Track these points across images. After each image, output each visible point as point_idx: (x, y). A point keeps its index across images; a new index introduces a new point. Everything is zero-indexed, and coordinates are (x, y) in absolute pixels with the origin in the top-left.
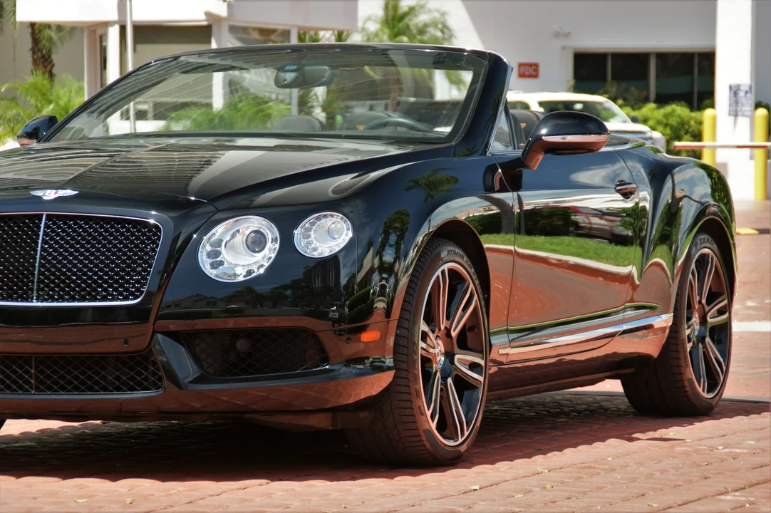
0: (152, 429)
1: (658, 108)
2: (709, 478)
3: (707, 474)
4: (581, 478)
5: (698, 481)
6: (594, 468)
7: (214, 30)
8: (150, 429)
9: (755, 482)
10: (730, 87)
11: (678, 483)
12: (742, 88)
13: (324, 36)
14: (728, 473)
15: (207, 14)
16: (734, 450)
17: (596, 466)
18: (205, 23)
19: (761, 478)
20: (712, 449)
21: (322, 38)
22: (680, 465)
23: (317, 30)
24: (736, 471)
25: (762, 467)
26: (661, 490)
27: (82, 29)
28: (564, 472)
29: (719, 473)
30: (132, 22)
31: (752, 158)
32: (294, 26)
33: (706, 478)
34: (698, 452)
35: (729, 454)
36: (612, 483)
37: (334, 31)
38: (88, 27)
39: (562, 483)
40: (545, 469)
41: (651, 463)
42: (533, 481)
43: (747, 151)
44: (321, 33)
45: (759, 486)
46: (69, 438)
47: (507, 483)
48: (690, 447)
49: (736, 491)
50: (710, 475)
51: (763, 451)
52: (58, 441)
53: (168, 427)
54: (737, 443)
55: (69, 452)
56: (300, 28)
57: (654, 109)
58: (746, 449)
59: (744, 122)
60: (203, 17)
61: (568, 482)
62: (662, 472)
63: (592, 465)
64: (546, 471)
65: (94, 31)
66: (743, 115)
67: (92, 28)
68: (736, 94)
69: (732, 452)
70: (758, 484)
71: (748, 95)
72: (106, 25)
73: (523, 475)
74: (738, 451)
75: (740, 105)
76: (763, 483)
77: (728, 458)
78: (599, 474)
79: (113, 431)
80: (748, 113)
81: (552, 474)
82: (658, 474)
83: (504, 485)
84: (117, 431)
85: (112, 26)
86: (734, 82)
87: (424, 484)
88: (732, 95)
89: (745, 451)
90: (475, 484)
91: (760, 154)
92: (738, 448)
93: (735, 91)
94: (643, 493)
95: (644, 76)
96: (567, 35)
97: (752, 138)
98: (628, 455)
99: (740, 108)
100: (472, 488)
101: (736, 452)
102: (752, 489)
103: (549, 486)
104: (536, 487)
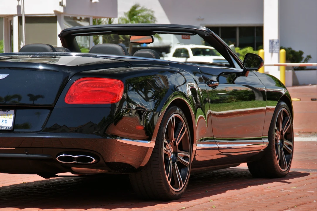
0: (44, 185)
1: (240, 49)
2: (280, 203)
3: (279, 201)
4: (227, 203)
5: (275, 204)
6: (232, 199)
7: (58, 18)
8: (43, 185)
9: (299, 204)
10: (270, 41)
11: (267, 205)
12: (275, 41)
13: (103, 20)
14: (287, 201)
15: (55, 11)
16: (289, 191)
17: (232, 198)
18: (54, 15)
19: (301, 202)
20: (279, 190)
21: (103, 21)
22: (267, 197)
23: (100, 18)
24: (290, 199)
25: (301, 198)
26: (261, 208)
27: (2, 18)
28: (220, 201)
29: (283, 201)
30: (25, 15)
31: (279, 70)
32: (91, 16)
33: (279, 203)
34: (273, 192)
35: (287, 192)
36: (240, 205)
37: (107, 19)
38: (5, 17)
39: (219, 205)
40: (211, 200)
41: (255, 197)
42: (207, 204)
43: (277, 67)
44: (102, 19)
45: (301, 206)
46: (10, 189)
47: (196, 206)
48: (270, 190)
49: (292, 208)
50: (280, 202)
51: (300, 191)
52: (5, 190)
53: (51, 184)
54: (289, 188)
55: (11, 195)
56: (93, 17)
57: (239, 50)
58: (293, 190)
59: (275, 55)
60: (53, 13)
61: (222, 205)
62: (260, 200)
63: (231, 198)
64: (212, 200)
65: (7, 19)
66: (275, 52)
67: (7, 18)
68: (272, 43)
69: (288, 192)
70: (300, 205)
71: (277, 44)
72: (12, 16)
73: (202, 202)
74: (290, 191)
75: (274, 48)
76: (302, 205)
77: (286, 194)
78: (234, 202)
79: (28, 186)
80: (277, 51)
81: (215, 202)
82: (258, 201)
83: (195, 206)
84: (30, 186)
85: (15, 17)
86: (272, 38)
87: (162, 207)
88: (271, 44)
89: (293, 191)
90: (183, 206)
91: (282, 68)
92: (290, 190)
93: (272, 42)
94: (253, 209)
95: (234, 36)
96: (203, 19)
97: (279, 61)
98: (245, 193)
99: (274, 49)
100: (182, 208)
101: (289, 192)
102: (298, 207)
103: (214, 207)
104: (209, 207)
